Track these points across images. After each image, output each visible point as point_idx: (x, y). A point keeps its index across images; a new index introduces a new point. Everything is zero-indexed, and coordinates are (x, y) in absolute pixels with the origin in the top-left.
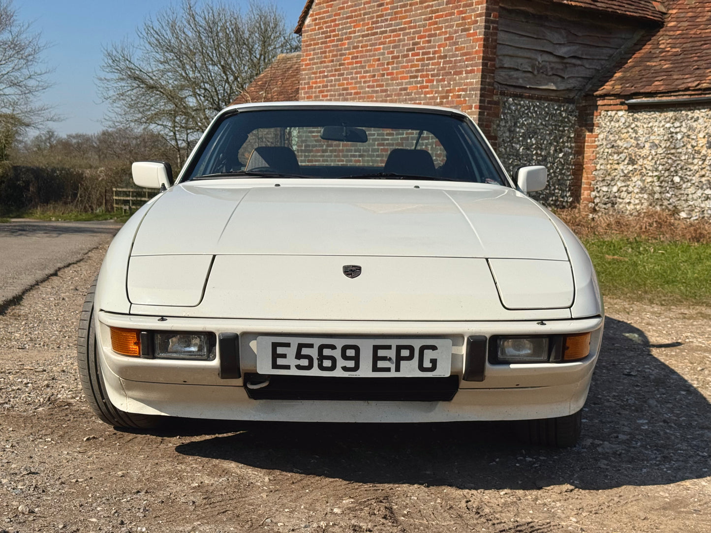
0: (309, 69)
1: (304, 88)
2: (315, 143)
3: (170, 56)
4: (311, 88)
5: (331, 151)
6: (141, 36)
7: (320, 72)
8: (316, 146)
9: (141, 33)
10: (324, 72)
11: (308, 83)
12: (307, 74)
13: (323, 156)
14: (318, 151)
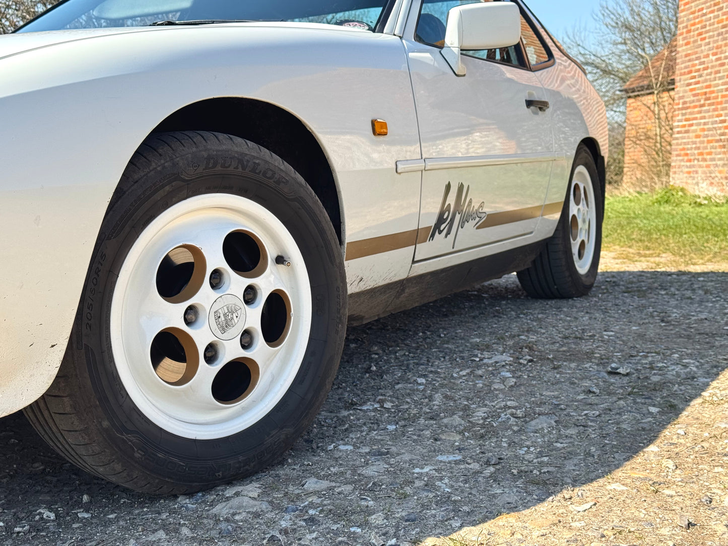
0: (688, 9)
1: (682, 34)
2: (692, 98)
3: (627, 35)
4: (689, 31)
5: (709, 105)
6: (598, 19)
7: (699, 11)
8: (693, 101)
9: (597, 16)
10: (702, 9)
11: (686, 27)
12: (685, 16)
13: (700, 112)
14: (695, 107)
